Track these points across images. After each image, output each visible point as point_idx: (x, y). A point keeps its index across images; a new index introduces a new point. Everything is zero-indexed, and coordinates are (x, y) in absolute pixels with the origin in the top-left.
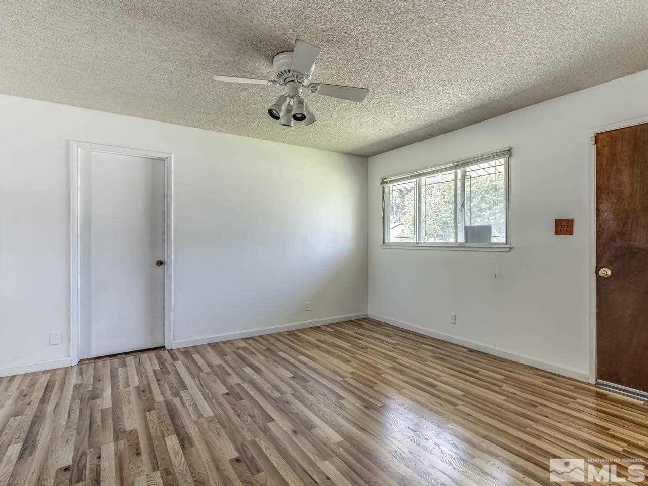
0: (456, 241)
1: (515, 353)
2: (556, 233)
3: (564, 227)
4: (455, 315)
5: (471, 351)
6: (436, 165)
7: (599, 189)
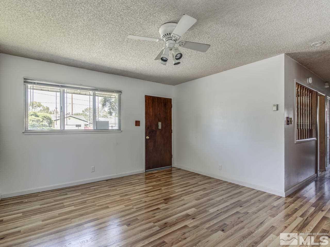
0: (94, 129)
1: (123, 173)
2: (136, 126)
3: (138, 123)
4: (94, 167)
5: (107, 180)
6: (81, 85)
7: (146, 112)
